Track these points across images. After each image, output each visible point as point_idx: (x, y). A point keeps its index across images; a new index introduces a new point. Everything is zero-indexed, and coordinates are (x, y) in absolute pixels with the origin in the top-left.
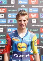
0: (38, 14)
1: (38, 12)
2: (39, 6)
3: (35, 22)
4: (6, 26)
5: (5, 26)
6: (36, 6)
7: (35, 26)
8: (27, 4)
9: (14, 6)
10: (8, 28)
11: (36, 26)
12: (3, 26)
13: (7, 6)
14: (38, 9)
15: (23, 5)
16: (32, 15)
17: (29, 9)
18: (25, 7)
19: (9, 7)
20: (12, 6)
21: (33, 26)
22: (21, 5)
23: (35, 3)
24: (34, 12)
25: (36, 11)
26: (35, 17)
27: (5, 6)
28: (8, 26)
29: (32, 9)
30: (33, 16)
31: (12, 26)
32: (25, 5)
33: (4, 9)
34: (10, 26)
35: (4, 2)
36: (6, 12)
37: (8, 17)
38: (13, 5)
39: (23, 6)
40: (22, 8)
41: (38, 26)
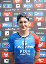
0: (43, 17)
1: (43, 15)
2: (44, 10)
3: (41, 25)
4: (12, 29)
5: (10, 29)
6: (42, 9)
7: (40, 29)
8: (32, 7)
9: (19, 10)
10: (14, 31)
11: (42, 29)
12: (9, 29)
13: (12, 10)
14: (43, 12)
15: (28, 8)
16: (37, 18)
17: (34, 12)
18: (30, 10)
19: (14, 10)
20: (17, 10)
21: (39, 29)
22: (26, 8)
23: (40, 6)
24: (39, 15)
25: (41, 14)
26: (40, 20)
27: (10, 10)
28: (13, 29)
29: (37, 12)
30: (39, 19)
31: (17, 29)
32: (30, 8)
33: (9, 13)
34: (16, 29)
35: (9, 6)
36: (11, 16)
37: (13, 21)
38: (18, 8)
39: (28, 10)
40: (27, 11)
41: (43, 29)
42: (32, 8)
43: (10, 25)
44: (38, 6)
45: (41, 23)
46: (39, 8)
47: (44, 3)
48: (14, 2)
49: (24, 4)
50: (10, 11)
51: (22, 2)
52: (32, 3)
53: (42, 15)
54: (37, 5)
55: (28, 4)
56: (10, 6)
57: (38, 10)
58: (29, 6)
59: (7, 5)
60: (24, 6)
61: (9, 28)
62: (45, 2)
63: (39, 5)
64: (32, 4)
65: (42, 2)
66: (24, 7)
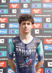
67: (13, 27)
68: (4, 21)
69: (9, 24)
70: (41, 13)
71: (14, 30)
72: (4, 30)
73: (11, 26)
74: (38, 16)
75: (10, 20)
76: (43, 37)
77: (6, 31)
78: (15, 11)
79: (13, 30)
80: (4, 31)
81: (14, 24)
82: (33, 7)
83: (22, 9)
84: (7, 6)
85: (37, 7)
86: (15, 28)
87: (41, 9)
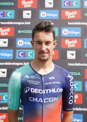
42: (57, 19)
43: (9, 55)
44: (70, 15)
45: (74, 52)
46: (72, 20)
47: (82, 10)
48: (19, 7)
49: (40, 11)
50: (10, 25)
51: (36, 7)
52: (57, 9)
53: (78, 36)
54: (67, 13)
55: (49, 11)
56: (10, 14)
57: (69, 23)
58: (51, 15)
59: (5, 11)
60: (41, 14)
61: (8, 62)
62: (84, 7)
63: (72, 13)
64: (58, 11)
65: (79, 6)
66: (40, 18)
67: (24, 45)
68: (7, 34)
69: (17, 39)
70: (80, 18)
71: (26, 51)
72: (6, 50)
73: (20, 43)
74: (73, 24)
75: (19, 32)
76: (83, 65)
77: (10, 53)
78: (28, 14)
79: (24, 52)
80: (7, 53)
81: (26, 39)
82: (65, 6)
83: (41, 9)
84: (13, 4)
85: (72, 7)
86: (29, 47)
87: (80, 11)
